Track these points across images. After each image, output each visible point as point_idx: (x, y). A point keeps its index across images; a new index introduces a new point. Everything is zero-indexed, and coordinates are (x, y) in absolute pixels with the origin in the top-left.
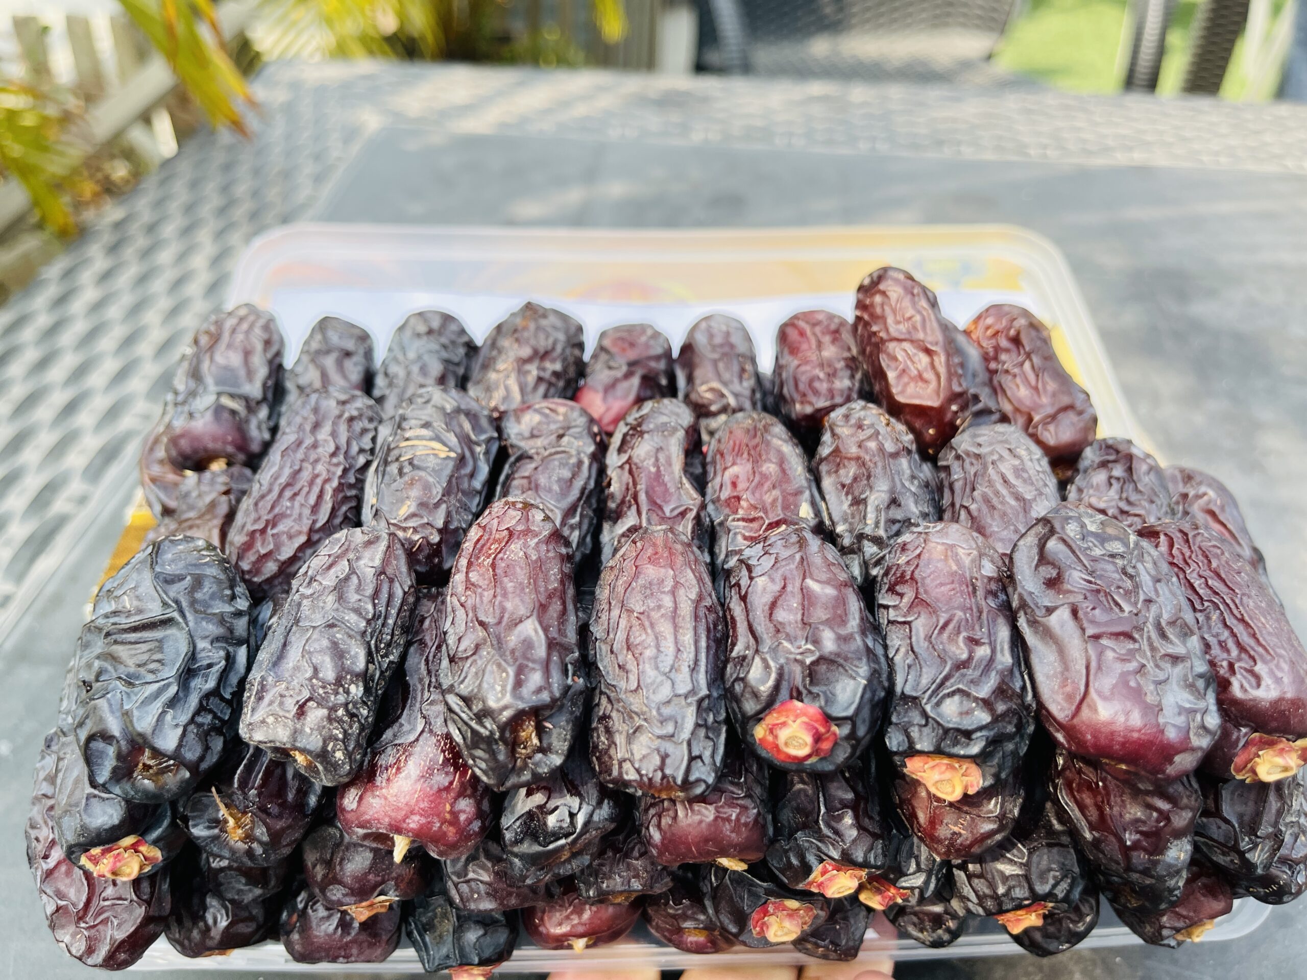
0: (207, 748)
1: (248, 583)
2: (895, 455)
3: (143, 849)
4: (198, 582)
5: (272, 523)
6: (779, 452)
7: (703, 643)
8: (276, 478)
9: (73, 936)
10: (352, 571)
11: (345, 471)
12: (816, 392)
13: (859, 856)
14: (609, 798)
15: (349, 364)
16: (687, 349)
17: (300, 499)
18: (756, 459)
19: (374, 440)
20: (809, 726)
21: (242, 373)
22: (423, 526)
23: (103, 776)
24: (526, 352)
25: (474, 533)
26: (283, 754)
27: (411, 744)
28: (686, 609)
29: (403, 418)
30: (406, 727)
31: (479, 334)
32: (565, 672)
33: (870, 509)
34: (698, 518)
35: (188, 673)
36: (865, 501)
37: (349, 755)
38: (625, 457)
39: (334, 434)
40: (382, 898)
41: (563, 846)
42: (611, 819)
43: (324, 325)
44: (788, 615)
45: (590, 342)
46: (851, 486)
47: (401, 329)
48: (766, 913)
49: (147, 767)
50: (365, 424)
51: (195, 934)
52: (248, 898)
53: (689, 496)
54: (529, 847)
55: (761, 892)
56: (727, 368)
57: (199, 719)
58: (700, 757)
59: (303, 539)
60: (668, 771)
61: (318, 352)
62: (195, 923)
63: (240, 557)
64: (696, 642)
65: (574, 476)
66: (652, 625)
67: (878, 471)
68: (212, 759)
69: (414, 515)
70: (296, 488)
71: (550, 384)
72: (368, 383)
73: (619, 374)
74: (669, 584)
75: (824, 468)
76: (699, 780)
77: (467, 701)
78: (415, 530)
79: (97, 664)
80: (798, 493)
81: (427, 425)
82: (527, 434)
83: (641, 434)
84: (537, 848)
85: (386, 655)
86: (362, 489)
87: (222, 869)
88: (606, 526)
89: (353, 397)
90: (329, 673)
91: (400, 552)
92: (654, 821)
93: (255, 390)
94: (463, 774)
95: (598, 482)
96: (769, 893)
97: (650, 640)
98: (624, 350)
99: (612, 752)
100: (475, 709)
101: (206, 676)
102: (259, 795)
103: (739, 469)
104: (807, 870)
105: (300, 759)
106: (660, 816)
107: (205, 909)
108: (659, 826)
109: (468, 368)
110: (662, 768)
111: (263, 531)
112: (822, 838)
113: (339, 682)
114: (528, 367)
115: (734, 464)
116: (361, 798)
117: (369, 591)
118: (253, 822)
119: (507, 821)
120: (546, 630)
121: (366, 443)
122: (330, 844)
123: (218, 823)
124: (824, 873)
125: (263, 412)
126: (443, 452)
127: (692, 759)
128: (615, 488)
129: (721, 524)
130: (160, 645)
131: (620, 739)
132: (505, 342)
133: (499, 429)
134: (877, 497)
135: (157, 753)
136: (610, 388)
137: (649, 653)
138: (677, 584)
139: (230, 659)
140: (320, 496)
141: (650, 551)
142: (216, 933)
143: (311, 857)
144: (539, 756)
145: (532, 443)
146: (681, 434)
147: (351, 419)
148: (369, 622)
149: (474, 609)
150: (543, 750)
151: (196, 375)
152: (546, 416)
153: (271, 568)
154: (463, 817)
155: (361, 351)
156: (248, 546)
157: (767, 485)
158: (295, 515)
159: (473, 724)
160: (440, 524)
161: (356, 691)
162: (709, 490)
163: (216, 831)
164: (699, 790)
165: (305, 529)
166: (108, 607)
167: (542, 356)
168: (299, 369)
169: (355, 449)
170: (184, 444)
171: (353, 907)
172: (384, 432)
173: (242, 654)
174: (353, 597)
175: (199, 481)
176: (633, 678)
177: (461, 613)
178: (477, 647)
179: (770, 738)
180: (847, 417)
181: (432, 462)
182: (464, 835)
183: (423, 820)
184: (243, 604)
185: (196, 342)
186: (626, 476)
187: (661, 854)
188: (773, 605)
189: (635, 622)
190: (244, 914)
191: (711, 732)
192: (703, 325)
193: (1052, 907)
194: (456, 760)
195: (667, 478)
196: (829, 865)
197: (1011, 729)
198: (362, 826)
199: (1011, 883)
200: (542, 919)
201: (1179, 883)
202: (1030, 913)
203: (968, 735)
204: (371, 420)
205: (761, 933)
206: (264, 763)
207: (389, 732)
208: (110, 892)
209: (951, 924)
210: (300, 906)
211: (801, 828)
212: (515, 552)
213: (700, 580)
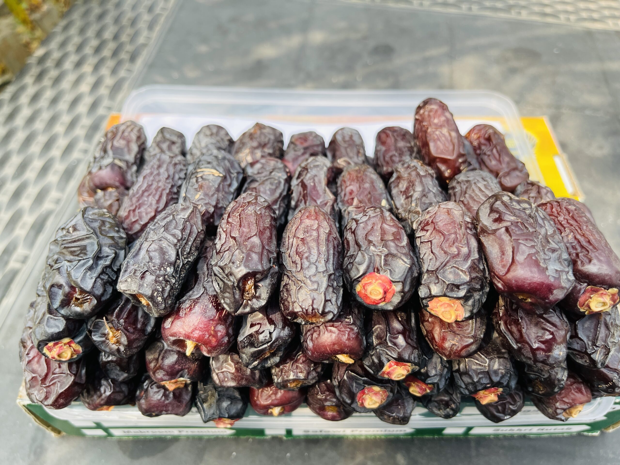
0: (105, 291)
1: (126, 234)
2: (425, 177)
3: (73, 345)
4: (103, 223)
5: (140, 207)
6: (371, 179)
8: (140, 187)
9: (39, 391)
10: (174, 219)
11: (172, 186)
13: (406, 356)
14: (288, 326)
15: (174, 147)
16: (332, 142)
17: (151, 197)
18: (361, 182)
19: (186, 173)
20: (382, 285)
21: (126, 149)
22: (206, 204)
24: (256, 144)
26: (136, 297)
27: (197, 299)
28: (323, 237)
30: (195, 293)
31: (235, 136)
32: (270, 261)
33: (413, 199)
34: (332, 206)
35: (98, 257)
36: (411, 197)
37: (164, 299)
38: (299, 180)
39: (167, 170)
40: (182, 379)
41: (266, 348)
42: (289, 336)
43: (163, 130)
44: (375, 238)
45: (286, 140)
46: (405, 191)
47: (199, 132)
48: (364, 393)
49: (77, 300)
50: (181, 167)
51: (95, 397)
52: (120, 378)
53: (329, 196)
54: (250, 350)
55: (361, 382)
56: (351, 151)
57: (102, 277)
58: (330, 300)
59: (153, 214)
60: (315, 306)
61: (160, 142)
62: (95, 392)
63: (123, 222)
66: (307, 243)
67: (417, 184)
68: (107, 296)
69: (202, 199)
70: (149, 192)
72: (183, 153)
73: (299, 153)
74: (315, 227)
75: (392, 186)
76: (329, 312)
77: (223, 269)
78: (202, 206)
80: (381, 195)
81: (209, 163)
82: (256, 172)
83: (307, 170)
84: (253, 350)
85: (187, 258)
86: (180, 193)
87: (108, 362)
88: (291, 212)
89: (177, 156)
90: (157, 261)
92: (310, 338)
93: (131, 158)
94: (221, 313)
96: (365, 382)
97: (307, 250)
98: (302, 143)
99: (289, 299)
100: (226, 272)
101: (106, 260)
102: (125, 322)
103: (354, 187)
104: (381, 365)
105: (143, 301)
106: (312, 334)
107: (101, 386)
108: (312, 340)
110: (312, 305)
111: (134, 210)
112: (388, 348)
113: (162, 265)
114: (257, 151)
115: (350, 185)
116: (172, 322)
117: (181, 227)
118: (121, 335)
119: (240, 339)
120: (262, 242)
121: (182, 175)
122: (158, 351)
123: (105, 335)
124: (390, 366)
125: (134, 168)
126: (217, 174)
127: (326, 301)
128: (295, 195)
129: (345, 210)
130: (85, 248)
131: (293, 292)
132: (247, 141)
133: (243, 170)
134: (416, 195)
135: (83, 292)
136: (295, 160)
137: (306, 255)
138: (319, 226)
139: (117, 255)
140: (161, 196)
141: (307, 214)
142: (105, 397)
143: (150, 357)
144: (255, 300)
145: (258, 175)
146: (326, 170)
147: (175, 164)
148: (179, 241)
149: (230, 233)
150: (258, 298)
151: (105, 150)
152: (265, 164)
153: (137, 227)
154: (219, 334)
155: (180, 142)
156: (127, 217)
157: (366, 192)
158: (149, 204)
159: (225, 280)
160: (214, 203)
161: (170, 270)
162: (340, 195)
163: (104, 339)
164: (330, 317)
165: (153, 211)
167: (264, 146)
169: (177, 177)
170: (97, 181)
171: (168, 382)
172: (191, 169)
173: (122, 253)
174: (172, 230)
175: (104, 194)
176: (299, 266)
177: (223, 235)
178: (230, 248)
179: (363, 291)
181: (211, 177)
182: (220, 343)
183: (201, 333)
184: (123, 235)
185: (106, 136)
186: (300, 189)
187: (312, 353)
188: (367, 234)
189: (300, 243)
190: (117, 389)
191: (335, 290)
192: (340, 132)
193: (501, 390)
194: (218, 306)
195: (318, 188)
196: (392, 362)
197: (478, 286)
198: (172, 335)
199: (480, 376)
200: (258, 397)
201: (563, 378)
202: (491, 393)
203: (458, 287)
204: (184, 165)
205: (362, 404)
206: (129, 306)
207: (188, 294)
208: (57, 370)
209: (453, 406)
210: (145, 387)
211: (379, 344)
212: (250, 210)
213: (331, 226)
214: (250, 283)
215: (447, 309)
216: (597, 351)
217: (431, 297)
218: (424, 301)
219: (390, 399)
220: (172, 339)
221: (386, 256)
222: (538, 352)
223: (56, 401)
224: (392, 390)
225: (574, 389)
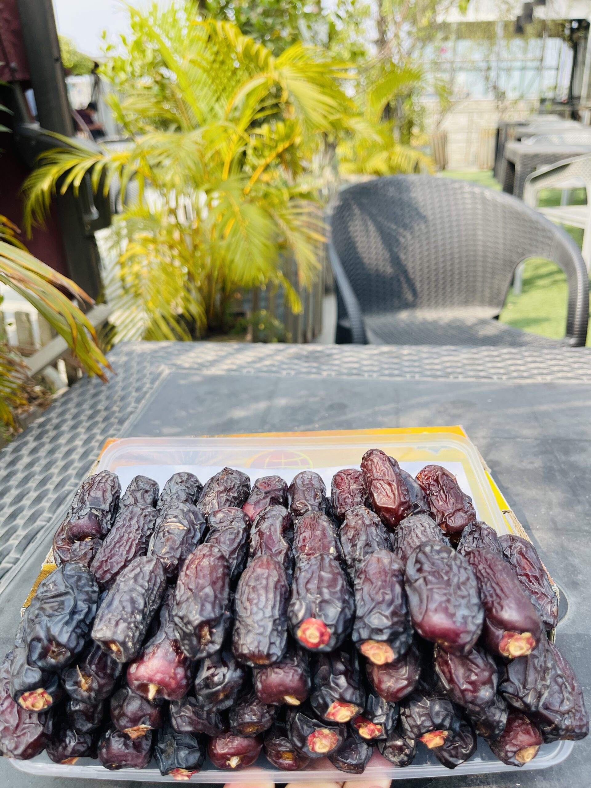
0: (78, 643)
1: (99, 583)
2: (369, 526)
4: (80, 578)
5: (111, 557)
6: (323, 526)
7: (278, 599)
8: (113, 539)
9: (10, 741)
10: (141, 571)
11: (142, 537)
12: (346, 504)
13: (348, 696)
15: (146, 495)
16: (293, 486)
17: (122, 548)
18: (313, 530)
19: (154, 524)
20: (318, 629)
21: (102, 499)
22: (171, 557)
23: (35, 657)
24: (222, 488)
25: (190, 557)
26: (107, 643)
27: (160, 644)
28: (272, 585)
29: (167, 515)
30: (158, 638)
31: (203, 481)
32: (221, 608)
33: (358, 547)
34: (286, 554)
35: (73, 613)
36: (356, 545)
37: (134, 644)
38: (257, 529)
39: (138, 522)
40: (143, 726)
41: (220, 690)
42: (241, 677)
43: (137, 479)
44: (312, 586)
46: (351, 539)
47: (170, 480)
48: (314, 737)
49: (53, 652)
50: (151, 518)
51: (60, 749)
52: (85, 729)
53: (284, 544)
54: (205, 692)
55: (311, 724)
56: (308, 494)
57: (76, 630)
58: (274, 643)
59: (123, 564)
60: (261, 649)
61: (134, 490)
62: (61, 743)
63: (96, 572)
64: (275, 597)
65: (235, 538)
66: (257, 591)
67: (362, 532)
68: (79, 648)
69: (168, 552)
70: (121, 543)
71: (232, 502)
72: (154, 503)
73: (261, 498)
74: (266, 575)
75: (342, 533)
76: (274, 654)
77: (182, 618)
78: (168, 559)
79: (37, 612)
80: (330, 542)
81: (176, 517)
82: (218, 522)
83: (264, 519)
84: (208, 691)
85: (152, 606)
86: (148, 545)
87: (76, 711)
88: (249, 559)
89: (147, 507)
90: (129, 609)
91: (160, 566)
92: (259, 680)
93: (106, 507)
94: (180, 657)
95: (246, 541)
96: (315, 725)
97: (256, 597)
98: (265, 487)
99: (239, 642)
100: (185, 621)
101: (80, 615)
102: (96, 667)
103: (307, 534)
104: (326, 706)
105: (114, 648)
106: (261, 676)
107: (66, 736)
108: (261, 682)
109: (198, 497)
110: (258, 647)
111: (106, 561)
112: (331, 688)
113: (132, 613)
114: (222, 495)
115: (304, 532)
116: (137, 667)
117: (147, 579)
118: (92, 681)
119: (197, 681)
120: (215, 592)
121: (151, 526)
122: (123, 698)
123: (77, 683)
124: (335, 707)
125: (109, 516)
126: (181, 527)
127: (271, 644)
128: (253, 543)
129: (298, 557)
130: (62, 603)
131: (242, 636)
132: (214, 485)
133: (207, 520)
134: (360, 543)
135: (59, 644)
136: (257, 502)
137: (255, 601)
138: (269, 575)
139: (90, 609)
140: (131, 547)
141: (260, 563)
142: (70, 749)
143: (114, 703)
144: (210, 645)
145: (220, 525)
146: (281, 518)
147: (146, 516)
148: (146, 591)
149: (188, 585)
150: (212, 642)
151: (83, 501)
152: (227, 514)
153: (108, 576)
154: (179, 676)
155: (152, 490)
156: (100, 567)
157: (317, 540)
158: (120, 554)
159: (184, 629)
160: (178, 556)
161: (139, 617)
162: (294, 544)
163: (76, 687)
164: (274, 659)
165: (123, 560)
166: (42, 590)
167: (229, 490)
168: (125, 498)
169: (146, 528)
170: (75, 529)
171: (130, 729)
172: (159, 521)
173: (94, 607)
174: (140, 581)
175: (80, 545)
176: (249, 612)
177: (182, 587)
178: (188, 599)
179: (304, 636)
180: (353, 511)
181: (177, 531)
182: (179, 686)
183: (162, 676)
184: (96, 589)
185: (83, 487)
186: (258, 538)
187: (262, 695)
188: (307, 582)
189: (251, 590)
190: (82, 740)
191: (280, 634)
192: (301, 476)
193: (446, 733)
194: (177, 650)
195: (274, 537)
196: (336, 704)
197: (401, 630)
198: (137, 680)
199: (423, 718)
200: (215, 746)
201: (502, 719)
202: (436, 736)
203: (381, 631)
204: (154, 516)
205: (313, 749)
206: (100, 653)
207: (151, 640)
208: (28, 721)
209: (407, 751)
210: (107, 737)
211: (323, 685)
212: (205, 562)
213: (280, 575)
214: (206, 630)
215: (377, 651)
216: (528, 694)
217: (362, 641)
218: (357, 645)
219: (340, 743)
220: (136, 683)
221: (321, 602)
222: (466, 693)
223: (25, 751)
224: (341, 734)
225: (522, 731)
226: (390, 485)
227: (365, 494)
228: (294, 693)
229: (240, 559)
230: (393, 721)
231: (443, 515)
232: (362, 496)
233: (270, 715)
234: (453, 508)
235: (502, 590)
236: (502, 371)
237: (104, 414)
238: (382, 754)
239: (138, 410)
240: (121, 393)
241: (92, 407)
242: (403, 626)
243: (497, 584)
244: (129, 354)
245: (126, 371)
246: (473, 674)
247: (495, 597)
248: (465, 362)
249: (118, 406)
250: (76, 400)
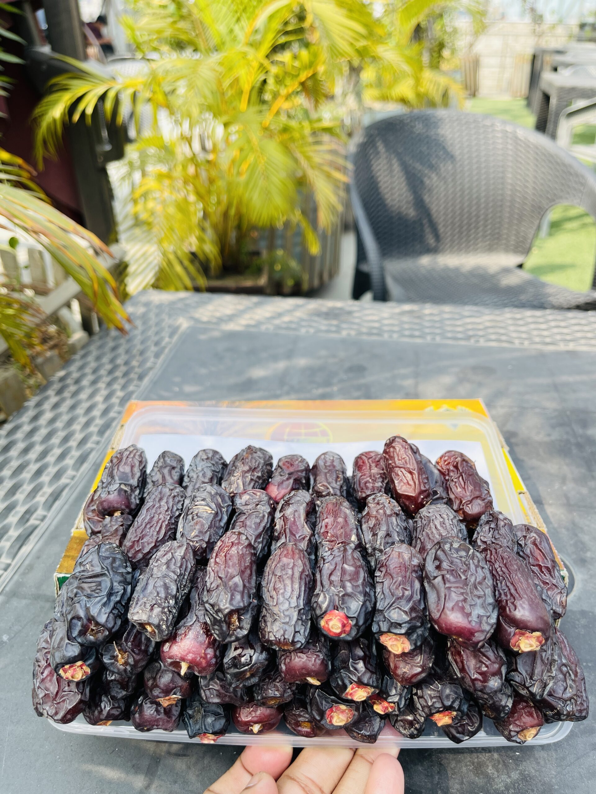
0: (115, 623)
1: (131, 562)
2: (390, 516)
4: (114, 560)
5: (142, 538)
6: (345, 513)
7: (303, 589)
8: (144, 519)
9: (50, 707)
10: (173, 557)
11: (171, 518)
12: (367, 488)
13: (365, 680)
14: (266, 651)
15: (173, 472)
16: (315, 467)
17: (153, 528)
18: (336, 517)
19: (183, 505)
20: (340, 620)
21: (130, 475)
22: (201, 540)
23: (75, 633)
24: (246, 468)
25: (219, 544)
26: (142, 625)
27: (191, 626)
28: (297, 575)
29: (195, 497)
30: (189, 620)
31: (228, 459)
32: (250, 597)
33: (379, 537)
34: (310, 540)
35: (110, 594)
36: (377, 534)
37: (168, 627)
38: (282, 514)
39: (167, 502)
40: (174, 696)
41: (246, 670)
42: (266, 659)
43: (164, 455)
44: (336, 578)
45: (275, 463)
46: (372, 528)
47: (196, 457)
48: (332, 711)
49: (92, 630)
50: (180, 498)
51: (96, 713)
52: (120, 696)
53: (307, 531)
54: (234, 671)
55: (330, 700)
56: (331, 476)
57: (114, 612)
58: (299, 632)
59: (153, 544)
60: (286, 637)
61: (161, 467)
62: (96, 708)
63: (128, 551)
64: (300, 588)
65: (261, 521)
66: (283, 581)
67: (383, 522)
68: (117, 628)
69: (197, 536)
70: (152, 524)
71: (256, 482)
72: (181, 481)
73: (285, 479)
74: (291, 565)
75: (363, 520)
76: (298, 641)
77: (212, 606)
78: (197, 542)
79: (75, 590)
80: (351, 530)
81: (204, 500)
82: (244, 504)
83: (289, 504)
84: (237, 670)
85: (183, 590)
86: (177, 525)
87: (112, 681)
88: (273, 543)
89: (176, 487)
90: (163, 595)
91: (191, 551)
92: (283, 662)
93: (134, 482)
94: (210, 639)
95: (271, 524)
96: (333, 701)
97: (282, 587)
98: (288, 467)
99: (266, 629)
100: (215, 609)
101: (116, 596)
102: (132, 644)
103: (329, 520)
104: (345, 687)
105: (149, 629)
106: (285, 659)
107: (101, 701)
108: (285, 664)
109: (222, 474)
110: (284, 635)
111: (138, 541)
112: (350, 672)
113: (166, 598)
114: (247, 475)
115: (327, 518)
116: (170, 647)
117: (179, 565)
118: (128, 656)
119: (226, 660)
120: (243, 581)
121: (180, 506)
122: (156, 670)
123: (114, 657)
124: (352, 689)
125: (137, 492)
126: (209, 510)
127: (296, 632)
128: (278, 527)
129: (320, 543)
130: (100, 584)
131: (269, 624)
132: (239, 464)
133: (233, 502)
134: (381, 533)
135: (97, 624)
136: (280, 484)
137: (281, 591)
138: (294, 565)
139: (125, 590)
140: (161, 528)
141: (285, 552)
142: (105, 713)
143: (147, 675)
144: (239, 630)
145: (246, 507)
146: (305, 505)
147: (174, 497)
148: (178, 576)
149: (217, 572)
150: (241, 628)
151: (111, 475)
152: (252, 496)
153: (140, 556)
154: (209, 656)
155: (179, 467)
156: (132, 547)
157: (339, 527)
158: (151, 535)
159: (214, 615)
160: (207, 540)
161: (172, 602)
162: (317, 529)
163: (113, 661)
164: (299, 645)
165: (154, 541)
166: (79, 569)
167: (254, 470)
168: (153, 474)
169: (175, 508)
170: (105, 504)
171: (162, 699)
172: (187, 502)
173: (129, 588)
174: (172, 567)
175: (111, 520)
176: (275, 601)
177: (212, 574)
178: (218, 586)
179: (326, 626)
180: (374, 499)
181: (205, 515)
182: (209, 665)
183: (193, 656)
184: (130, 570)
185: (111, 461)
186: (282, 523)
187: (285, 675)
188: (331, 574)
189: (277, 580)
190: (116, 705)
191: (304, 623)
192: (323, 457)
193: (455, 713)
194: (208, 632)
195: (298, 523)
196: (354, 685)
197: (419, 624)
198: (170, 658)
199: (434, 700)
200: (239, 714)
201: (508, 704)
202: (445, 716)
203: (400, 625)
204: (182, 497)
205: (331, 721)
206: (135, 631)
207: (183, 622)
208: (66, 688)
209: (417, 726)
210: (140, 703)
211: (343, 668)
212: (234, 550)
213: (304, 564)
214: (235, 617)
215: (395, 643)
216: (534, 685)
217: (381, 633)
218: (376, 635)
219: (356, 717)
220: (169, 661)
221: (344, 595)
222: (476, 682)
223: (65, 716)
224: (357, 709)
225: (525, 713)
226: (411, 473)
227: (386, 478)
228: (315, 675)
229: (265, 543)
230: (406, 700)
231: (461, 502)
232: (383, 481)
233: (291, 691)
234: (471, 496)
235: (516, 590)
236: (524, 336)
237: (123, 369)
238: (394, 726)
239: (158, 366)
240: (139, 347)
241: (112, 361)
242: (420, 621)
243: (512, 584)
244: (147, 304)
245: (144, 323)
246: (484, 665)
247: (509, 596)
248: (488, 324)
249: (138, 361)
250: (95, 353)
